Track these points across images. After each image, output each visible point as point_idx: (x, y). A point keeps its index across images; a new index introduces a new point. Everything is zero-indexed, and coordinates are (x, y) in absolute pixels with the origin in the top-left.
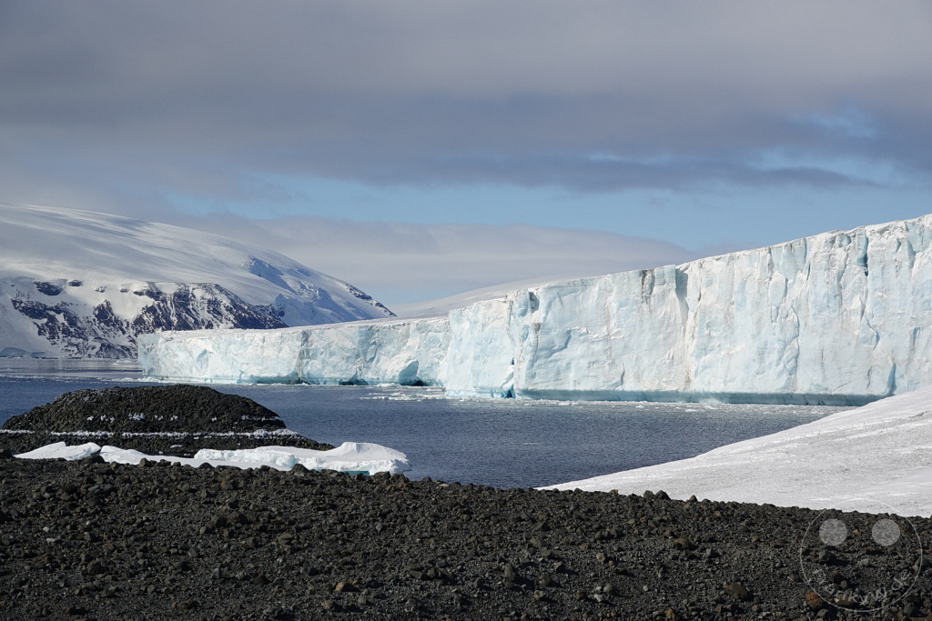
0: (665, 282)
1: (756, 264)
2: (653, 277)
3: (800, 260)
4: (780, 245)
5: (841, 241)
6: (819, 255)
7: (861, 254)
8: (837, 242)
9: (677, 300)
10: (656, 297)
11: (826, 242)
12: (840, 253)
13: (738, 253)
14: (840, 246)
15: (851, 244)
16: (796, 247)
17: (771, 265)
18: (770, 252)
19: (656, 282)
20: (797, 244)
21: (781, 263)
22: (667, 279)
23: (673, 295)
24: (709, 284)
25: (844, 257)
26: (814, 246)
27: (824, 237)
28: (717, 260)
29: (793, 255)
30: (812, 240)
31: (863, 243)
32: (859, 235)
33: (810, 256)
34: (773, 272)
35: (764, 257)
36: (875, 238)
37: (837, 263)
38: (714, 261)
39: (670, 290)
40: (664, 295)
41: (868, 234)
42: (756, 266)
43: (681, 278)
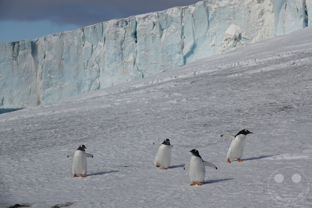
0: (25, 49)
1: (75, 37)
2: (19, 46)
3: (100, 34)
4: (88, 27)
5: (122, 24)
6: (110, 32)
7: (133, 31)
8: (120, 25)
9: (32, 58)
10: (21, 57)
11: (114, 24)
12: (122, 30)
13: (65, 32)
14: (122, 26)
15: (128, 26)
16: (97, 27)
17: (84, 38)
18: (83, 31)
19: (21, 48)
20: (98, 26)
21: (89, 36)
22: (27, 47)
23: (30, 55)
24: (50, 49)
25: (124, 32)
26: (107, 27)
27: (113, 22)
28: (54, 35)
29: (96, 32)
30: (106, 23)
31: (134, 25)
32: (132, 20)
33: (105, 32)
34: (85, 43)
35: (80, 34)
36: (141, 22)
37: (120, 36)
38: (52, 36)
39: (28, 53)
40: (25, 55)
41: (137, 19)
42: (75, 39)
43: (34, 46)
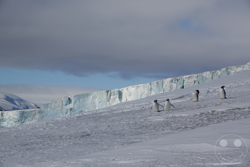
0: (115, 95)
1: (146, 89)
2: (111, 93)
3: (161, 87)
4: (154, 82)
5: (175, 81)
6: (167, 86)
7: (181, 85)
8: (173, 81)
9: (119, 101)
10: (112, 100)
11: (170, 81)
12: (174, 85)
13: (140, 85)
14: (175, 83)
15: (178, 82)
16: (159, 83)
17: (151, 89)
18: (151, 85)
19: (112, 95)
20: (160, 82)
21: (154, 88)
22: (116, 94)
23: (118, 99)
24: (130, 95)
25: (176, 86)
26: (166, 83)
27: (169, 79)
28: (133, 87)
29: (158, 86)
30: (165, 80)
31: (182, 82)
32: (181, 79)
33: (164, 86)
34: (151, 92)
35: (149, 86)
36: (186, 80)
37: (173, 88)
38: (132, 87)
39: (116, 97)
40: (114, 99)
41: (184, 78)
43: (120, 93)
